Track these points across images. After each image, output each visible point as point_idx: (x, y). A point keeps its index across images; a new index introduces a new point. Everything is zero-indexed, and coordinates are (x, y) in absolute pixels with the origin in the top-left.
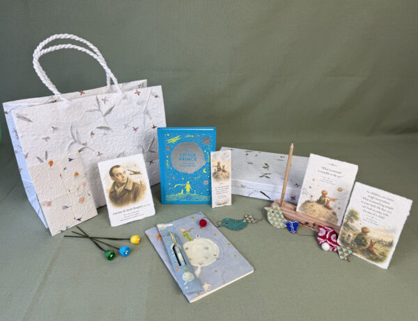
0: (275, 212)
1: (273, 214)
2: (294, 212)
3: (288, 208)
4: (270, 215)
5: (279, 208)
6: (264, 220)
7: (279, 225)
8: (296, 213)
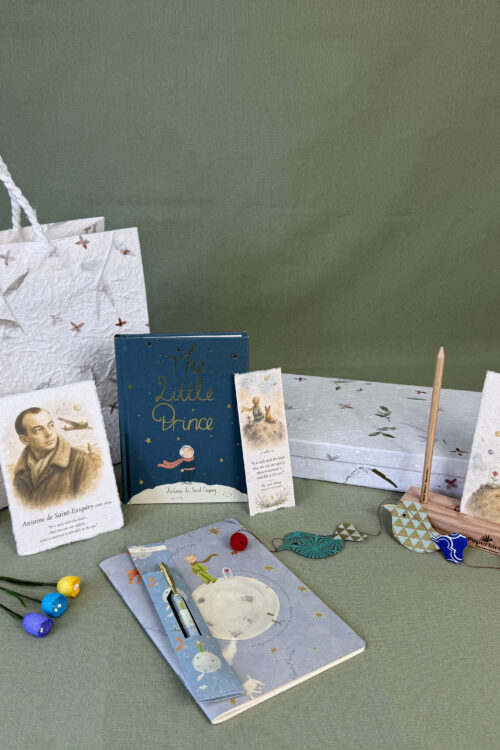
0: (411, 514)
1: (405, 521)
2: (454, 514)
3: (439, 504)
4: (399, 523)
5: (418, 506)
6: (384, 536)
7: (420, 545)
8: (461, 517)
